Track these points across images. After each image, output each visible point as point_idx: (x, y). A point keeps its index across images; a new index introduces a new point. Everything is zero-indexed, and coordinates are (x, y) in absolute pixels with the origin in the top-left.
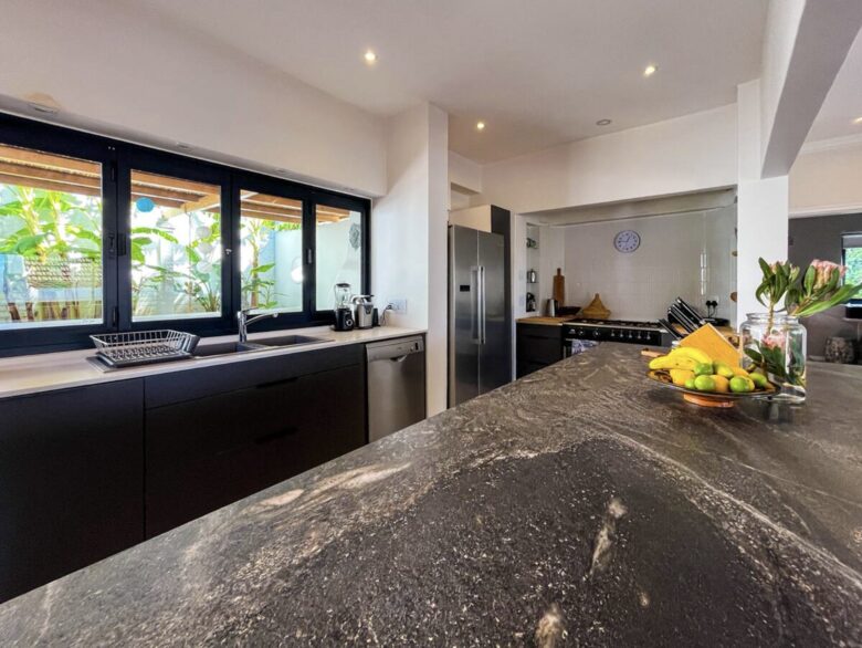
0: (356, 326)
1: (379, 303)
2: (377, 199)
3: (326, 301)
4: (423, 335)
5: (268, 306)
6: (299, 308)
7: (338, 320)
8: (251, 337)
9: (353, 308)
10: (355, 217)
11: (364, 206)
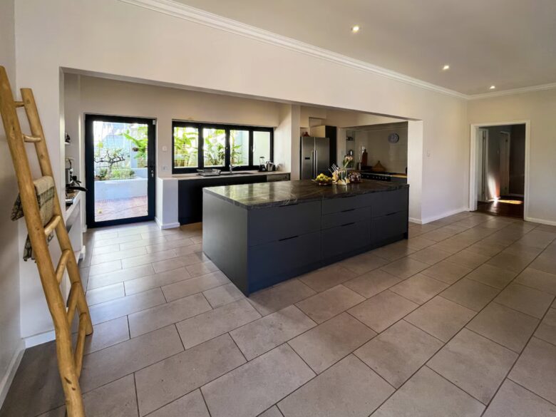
0: (266, 171)
1: (276, 163)
2: (276, 128)
3: (256, 162)
4: (289, 174)
5: (239, 163)
6: (248, 165)
7: (260, 168)
8: (233, 172)
9: (266, 165)
10: (268, 134)
11: (271, 130)
